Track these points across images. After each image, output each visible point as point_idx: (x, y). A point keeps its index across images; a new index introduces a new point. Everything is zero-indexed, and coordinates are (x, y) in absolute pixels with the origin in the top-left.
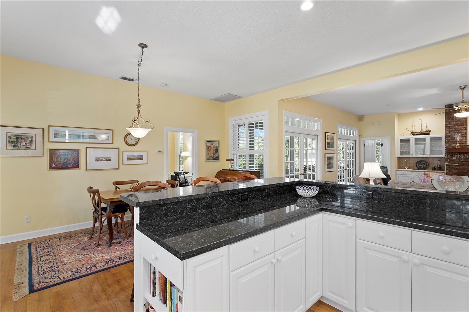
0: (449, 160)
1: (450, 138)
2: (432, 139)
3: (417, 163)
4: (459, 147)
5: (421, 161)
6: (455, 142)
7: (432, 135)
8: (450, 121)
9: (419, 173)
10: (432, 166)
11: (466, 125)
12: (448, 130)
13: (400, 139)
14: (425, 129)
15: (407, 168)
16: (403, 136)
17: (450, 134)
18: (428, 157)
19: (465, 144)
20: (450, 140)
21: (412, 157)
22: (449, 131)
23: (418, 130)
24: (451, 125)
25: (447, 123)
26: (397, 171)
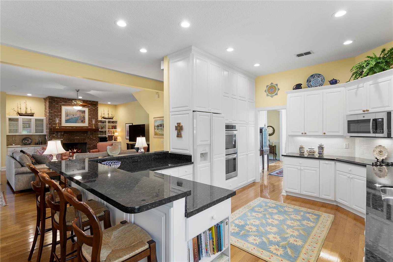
0: (51, 137)
1: (52, 121)
2: (36, 120)
3: (23, 140)
4: (58, 128)
5: (26, 138)
6: (54, 124)
8: (52, 108)
9: (28, 148)
10: (34, 142)
11: (61, 113)
12: (50, 115)
13: (9, 118)
15: (14, 145)
16: (9, 115)
17: (51, 118)
18: (33, 135)
19: (60, 126)
20: (51, 122)
21: (20, 134)
22: (51, 116)
23: (23, 112)
24: (52, 112)
25: (50, 110)
26: (8, 148)
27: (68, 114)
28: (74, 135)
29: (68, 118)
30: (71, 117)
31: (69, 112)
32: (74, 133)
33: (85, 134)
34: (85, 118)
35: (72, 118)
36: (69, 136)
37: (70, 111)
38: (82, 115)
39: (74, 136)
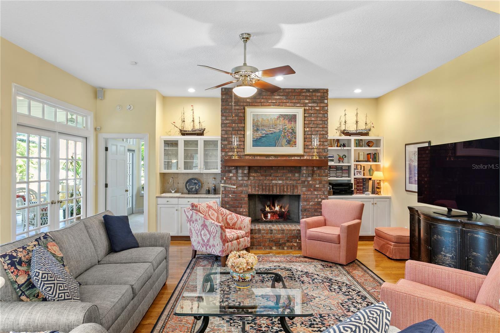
0: (225, 179)
1: (226, 143)
2: (206, 143)
3: (187, 183)
4: (237, 158)
5: (193, 179)
6: (232, 149)
7: (206, 137)
8: (227, 115)
9: (189, 200)
10: (205, 187)
11: (244, 123)
12: (224, 129)
13: (164, 141)
14: (197, 127)
15: (173, 192)
16: (170, 135)
17: (226, 136)
18: (200, 173)
19: (243, 154)
20: (226, 145)
21: (180, 172)
22: (226, 131)
23: (189, 127)
24: (228, 122)
25: (224, 118)
26: (159, 199)
27: (258, 126)
28: (271, 176)
29: (259, 134)
30: (263, 132)
31: (260, 120)
32: (272, 171)
33: (297, 175)
34: (295, 133)
35: (268, 134)
36: (261, 178)
37: (263, 119)
38: (289, 126)
39: (271, 178)
